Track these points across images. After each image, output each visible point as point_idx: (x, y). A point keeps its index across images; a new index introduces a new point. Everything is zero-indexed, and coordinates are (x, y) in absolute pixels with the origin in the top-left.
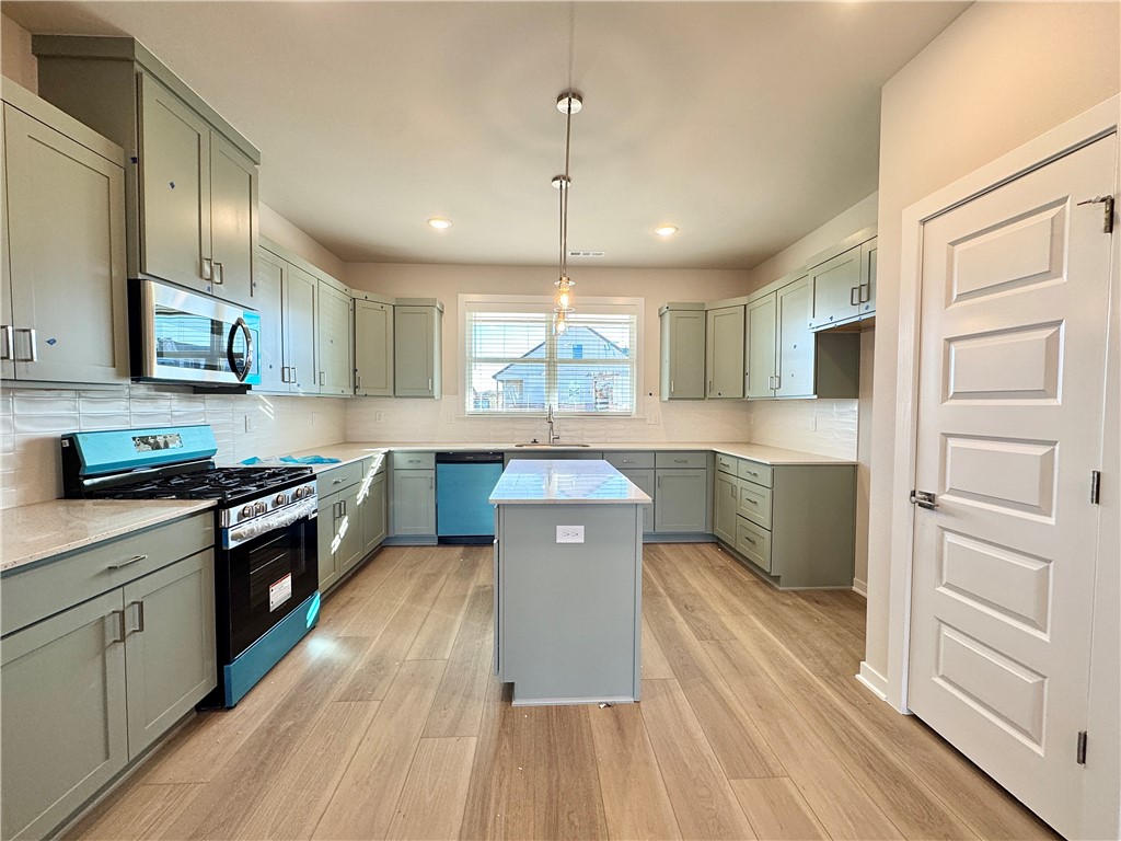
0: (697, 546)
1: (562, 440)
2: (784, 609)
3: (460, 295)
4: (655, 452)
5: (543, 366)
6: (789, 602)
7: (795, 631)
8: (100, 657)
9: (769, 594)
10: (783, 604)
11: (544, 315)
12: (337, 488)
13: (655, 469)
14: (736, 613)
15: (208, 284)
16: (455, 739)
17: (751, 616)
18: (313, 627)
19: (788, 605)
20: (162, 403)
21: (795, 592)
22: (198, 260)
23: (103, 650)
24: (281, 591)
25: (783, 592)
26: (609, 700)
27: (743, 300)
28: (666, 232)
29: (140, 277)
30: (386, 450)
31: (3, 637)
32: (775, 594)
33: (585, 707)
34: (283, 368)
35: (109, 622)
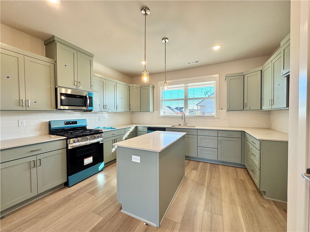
0: (237, 168)
1: (189, 125)
2: (260, 209)
3: (158, 82)
4: (218, 130)
5: (183, 101)
6: (266, 206)
7: (258, 222)
8: (29, 170)
9: (257, 199)
10: (262, 206)
11: (184, 85)
12: (114, 135)
13: (218, 137)
14: (232, 202)
15: (76, 87)
16: (98, 216)
17: (239, 207)
18: (101, 171)
19: (264, 207)
20: (75, 114)
21: (274, 201)
22: (74, 82)
23: (30, 168)
24: (88, 161)
25: (266, 199)
26: (149, 222)
27: (260, 68)
28: (217, 48)
29: (57, 87)
30: (136, 126)
31: (1, 163)
32: (261, 199)
33: (140, 221)
34: (104, 105)
35: (31, 162)
